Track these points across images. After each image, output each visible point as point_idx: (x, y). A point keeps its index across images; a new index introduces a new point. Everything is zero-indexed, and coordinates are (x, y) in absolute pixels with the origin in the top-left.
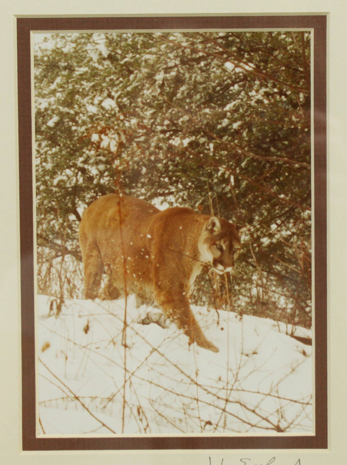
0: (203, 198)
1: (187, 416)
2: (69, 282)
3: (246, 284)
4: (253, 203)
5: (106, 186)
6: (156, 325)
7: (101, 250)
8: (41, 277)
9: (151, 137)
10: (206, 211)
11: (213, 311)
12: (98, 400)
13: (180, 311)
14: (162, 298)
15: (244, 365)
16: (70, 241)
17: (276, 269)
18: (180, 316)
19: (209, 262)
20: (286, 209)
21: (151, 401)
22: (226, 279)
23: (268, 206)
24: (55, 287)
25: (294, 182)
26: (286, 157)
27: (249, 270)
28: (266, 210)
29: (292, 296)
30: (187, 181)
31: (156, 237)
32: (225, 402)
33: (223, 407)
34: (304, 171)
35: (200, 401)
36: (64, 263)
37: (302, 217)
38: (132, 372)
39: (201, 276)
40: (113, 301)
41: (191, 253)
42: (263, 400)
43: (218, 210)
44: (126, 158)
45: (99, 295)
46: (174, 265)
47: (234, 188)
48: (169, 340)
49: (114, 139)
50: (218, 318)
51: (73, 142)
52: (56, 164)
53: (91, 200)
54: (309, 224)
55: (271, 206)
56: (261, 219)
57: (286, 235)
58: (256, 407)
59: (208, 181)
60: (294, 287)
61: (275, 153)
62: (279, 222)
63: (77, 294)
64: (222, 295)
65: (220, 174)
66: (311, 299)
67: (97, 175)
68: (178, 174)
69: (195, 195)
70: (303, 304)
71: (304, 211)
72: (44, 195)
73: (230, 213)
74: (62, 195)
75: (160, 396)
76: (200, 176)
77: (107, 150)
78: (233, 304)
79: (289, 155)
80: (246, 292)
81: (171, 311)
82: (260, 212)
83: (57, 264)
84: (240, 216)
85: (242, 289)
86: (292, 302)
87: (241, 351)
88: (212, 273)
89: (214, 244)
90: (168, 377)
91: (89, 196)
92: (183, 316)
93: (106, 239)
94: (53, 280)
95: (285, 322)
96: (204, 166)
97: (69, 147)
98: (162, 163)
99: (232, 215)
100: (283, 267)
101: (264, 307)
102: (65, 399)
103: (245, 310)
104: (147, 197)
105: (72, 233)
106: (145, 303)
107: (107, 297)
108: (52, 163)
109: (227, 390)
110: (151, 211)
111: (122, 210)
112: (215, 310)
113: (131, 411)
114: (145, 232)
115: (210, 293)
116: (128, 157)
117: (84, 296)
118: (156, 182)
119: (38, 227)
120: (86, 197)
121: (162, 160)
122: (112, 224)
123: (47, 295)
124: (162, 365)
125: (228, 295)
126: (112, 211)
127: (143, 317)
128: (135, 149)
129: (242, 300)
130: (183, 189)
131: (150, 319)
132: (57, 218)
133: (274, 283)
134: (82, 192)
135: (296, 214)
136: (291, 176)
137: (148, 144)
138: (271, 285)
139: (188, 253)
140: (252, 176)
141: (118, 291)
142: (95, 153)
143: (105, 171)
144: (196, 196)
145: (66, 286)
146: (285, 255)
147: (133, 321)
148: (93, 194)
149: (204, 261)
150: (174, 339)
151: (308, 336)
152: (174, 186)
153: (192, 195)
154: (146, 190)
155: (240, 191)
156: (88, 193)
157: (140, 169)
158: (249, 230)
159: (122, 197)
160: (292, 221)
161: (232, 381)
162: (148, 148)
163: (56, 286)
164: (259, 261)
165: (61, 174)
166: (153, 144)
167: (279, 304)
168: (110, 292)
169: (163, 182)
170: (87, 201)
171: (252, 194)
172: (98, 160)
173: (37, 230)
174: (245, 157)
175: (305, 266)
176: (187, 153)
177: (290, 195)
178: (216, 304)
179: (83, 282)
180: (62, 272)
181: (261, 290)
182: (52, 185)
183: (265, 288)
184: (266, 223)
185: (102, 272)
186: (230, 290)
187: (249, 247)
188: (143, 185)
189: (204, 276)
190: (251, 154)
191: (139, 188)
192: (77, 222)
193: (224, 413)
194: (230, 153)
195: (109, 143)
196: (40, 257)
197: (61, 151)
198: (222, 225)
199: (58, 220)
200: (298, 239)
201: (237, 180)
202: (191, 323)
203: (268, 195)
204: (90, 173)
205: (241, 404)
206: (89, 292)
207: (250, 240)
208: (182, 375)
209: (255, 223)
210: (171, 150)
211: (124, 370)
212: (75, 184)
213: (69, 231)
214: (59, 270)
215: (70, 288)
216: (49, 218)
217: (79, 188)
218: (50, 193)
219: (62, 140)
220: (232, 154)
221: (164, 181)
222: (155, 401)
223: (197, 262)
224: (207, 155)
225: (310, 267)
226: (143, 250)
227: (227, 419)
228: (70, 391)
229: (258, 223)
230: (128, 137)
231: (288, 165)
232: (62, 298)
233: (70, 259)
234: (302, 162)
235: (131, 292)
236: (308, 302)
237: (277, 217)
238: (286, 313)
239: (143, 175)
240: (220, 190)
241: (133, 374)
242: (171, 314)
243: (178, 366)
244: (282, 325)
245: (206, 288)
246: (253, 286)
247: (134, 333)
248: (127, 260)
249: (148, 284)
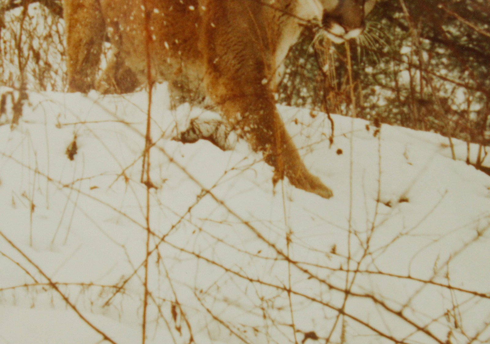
1: (269, 322)
2: (37, 56)
3: (387, 62)
6: (208, 144)
11: (322, 116)
12: (95, 290)
13: (256, 117)
14: (222, 90)
15: (382, 223)
17: (449, 32)
18: (256, 126)
19: (315, 19)
21: (198, 293)
22: (349, 53)
24: (10, 68)
27: (394, 35)
29: (480, 87)
32: (343, 295)
33: (340, 306)
35: (295, 293)
36: (27, 18)
38: (161, 236)
39: (299, 48)
40: (124, 95)
42: (417, 292)
45: (96, 83)
46: (245, 25)
48: (235, 172)
50: (331, 130)
58: (405, 306)
60: (484, 69)
63: (53, 82)
64: (340, 84)
75: (215, 283)
78: (362, 103)
80: (388, 79)
81: (239, 116)
83: (13, 21)
85: (381, 73)
86: (480, 99)
87: (376, 198)
88: (321, 42)
90: (233, 247)
92: (261, 127)
94: (6, 53)
95: (465, 139)
100: (462, 29)
101: (423, 110)
102: (30, 288)
103: (385, 114)
106: (187, 100)
107: (112, 88)
109: (348, 271)
112: (326, 115)
113: (160, 311)
115: (317, 82)
117: (68, 86)
124: (221, 223)
125: (352, 85)
127: (184, 128)
129: (379, 94)
131: (197, 132)
133: (445, 60)
138: (437, 65)
139: (272, 2)
141: (134, 75)
145: (31, 65)
146: (467, 5)
147: (163, 136)
149: (306, 17)
150: (243, 171)
161: (357, 253)
163: (11, 65)
164: (414, 17)
167: (453, 103)
168: (119, 77)
178: (328, 102)
179: (64, 57)
180: (24, 38)
181: (418, 74)
183: (426, 71)
185: (102, 37)
186: (356, 76)
189: (305, 48)
193: (341, 316)
202: (279, 140)
205: (375, 300)
206: (77, 77)
208: (260, 241)
211: (146, 232)
214: (18, 34)
215: (40, 70)
222: (206, 293)
223: (292, 18)
227: (347, 329)
228: (41, 272)
232: (23, 89)
233: (39, 11)
235: (159, 78)
238: (467, 120)
241: (163, 239)
242: (238, 123)
243: (252, 224)
244: (460, 145)
245: (308, 72)
246: (402, 67)
247: (166, 159)
248: (152, 15)
249: (193, 62)
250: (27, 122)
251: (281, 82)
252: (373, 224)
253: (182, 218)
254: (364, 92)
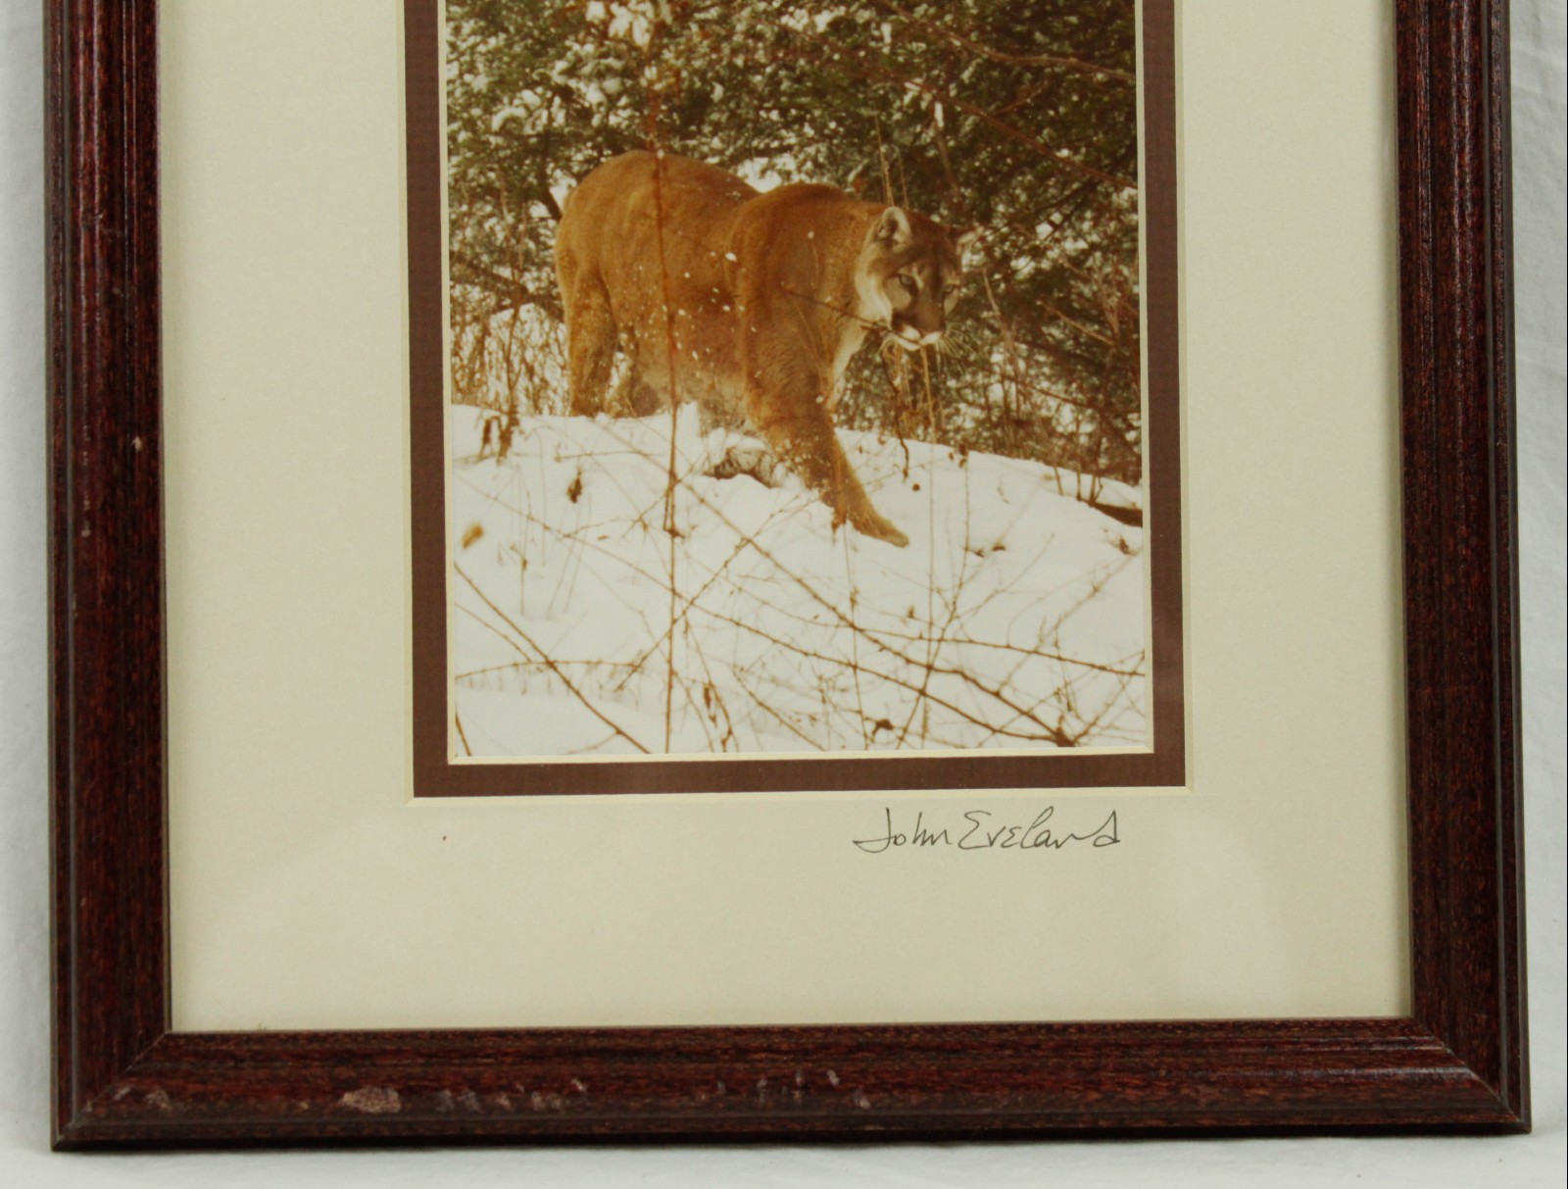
0: (866, 161)
1: (830, 708)
2: (531, 371)
3: (974, 373)
4: (993, 171)
5: (622, 131)
6: (749, 480)
7: (610, 293)
8: (461, 360)
9: (734, 8)
10: (873, 193)
11: (893, 442)
12: (606, 669)
13: (809, 444)
14: (766, 411)
15: (972, 577)
16: (534, 269)
17: (1051, 335)
18: (810, 457)
19: (882, 320)
20: (1075, 186)
21: (737, 671)
22: (926, 363)
23: (1029, 177)
24: (495, 386)
25: (1093, 120)
26: (1074, 55)
27: (982, 339)
28: (1025, 189)
29: (1091, 403)
30: (827, 117)
31: (749, 257)
32: (924, 671)
33: (920, 685)
34: (1119, 89)
35: (863, 670)
36: (518, 324)
37: (1115, 206)
38: (690, 599)
39: (863, 356)
40: (642, 419)
41: (836, 299)
42: (1019, 665)
43: (905, 188)
44: (673, 62)
45: (606, 404)
46: (794, 330)
47: (942, 134)
48: (783, 515)
49: (644, 14)
50: (905, 460)
51: (541, 22)
52: (497, 78)
53: (585, 167)
54: (1133, 223)
55: (1036, 177)
56: (1011, 210)
57: (1075, 250)
58: (1004, 684)
59: (879, 116)
60: (1095, 380)
61: (1046, 45)
62: (1056, 217)
63: (550, 403)
65: (907, 99)
66: (1138, 410)
67: (600, 104)
68: (803, 100)
69: (845, 152)
70: (1119, 423)
71: (1118, 190)
72: (469, 154)
73: (935, 197)
74: (513, 154)
75: (760, 658)
76: (857, 106)
77: (626, 42)
78: (943, 425)
79: (1081, 51)
80: (976, 395)
81: (788, 444)
82: (1008, 193)
83: (500, 328)
84: (960, 205)
85: (966, 387)
86: (1092, 418)
87: (964, 544)
89: (895, 274)
90: (781, 610)
91: (580, 157)
92: (816, 457)
93: (624, 265)
94: (491, 367)
95: (1075, 469)
96: (869, 81)
97: (530, 35)
98: (763, 74)
99: (939, 202)
100: (1067, 331)
101: (1021, 433)
102: (521, 668)
103: (974, 439)
104: (726, 159)
105: (538, 250)
106: (722, 424)
107: (626, 410)
108: (488, 76)
109: (930, 640)
110: (735, 193)
111: (664, 191)
112: (899, 441)
113: (688, 695)
114: (722, 247)
115: (886, 399)
116: (677, 58)
117: (569, 408)
118: (747, 120)
119: (452, 235)
120: (574, 158)
121: (764, 66)
122: (638, 227)
123: (476, 405)
124: (766, 580)
125: (930, 403)
126: (638, 194)
127: (717, 460)
128: (696, 39)
129: (965, 414)
130: (817, 137)
131: (735, 465)
132: (501, 212)
133: (1046, 370)
134: (562, 148)
135: (1101, 198)
136: (1086, 104)
137: (728, 27)
138: (1037, 376)
139: (829, 299)
140: (989, 104)
141: (655, 393)
142: (597, 48)
143: (619, 96)
144: (848, 155)
145: (523, 382)
146: (1072, 301)
147: (691, 470)
148: (590, 152)
149: (871, 318)
150: (794, 513)
151: (1134, 504)
152: (794, 131)
153: (840, 152)
154: (722, 141)
155: (958, 143)
156: (579, 150)
157: (708, 88)
158: (982, 239)
159: (664, 160)
160: (1089, 214)
161: (941, 616)
162: (728, 37)
163: (497, 382)
164: (1006, 317)
165: (511, 103)
166: (740, 27)
167: (1059, 423)
168: (635, 395)
169: (765, 120)
170: (576, 169)
171: (989, 149)
172: (602, 67)
173: (451, 243)
174: (971, 56)
175: (1124, 326)
176: (826, 48)
177: (1083, 150)
178: (901, 425)
180: (514, 348)
181: (1013, 388)
182: (488, 130)
183: (1023, 383)
184: (1025, 221)
185: (613, 346)
186: (935, 391)
187: (983, 281)
188: (717, 128)
189: (870, 356)
190: (986, 49)
191: (706, 136)
192: (552, 223)
193: (922, 699)
194: (933, 48)
195: (631, 24)
196: (459, 309)
197: (510, 44)
198: (913, 228)
199: (502, 218)
200: (1105, 259)
201: (949, 115)
202: (839, 474)
203: (1029, 152)
204: (584, 99)
205: (966, 678)
206: (581, 397)
207: (985, 264)
208: (816, 603)
209: (997, 222)
210: (785, 42)
211: (669, 594)
212: (545, 126)
213: (532, 245)
214: (507, 343)
215: (534, 388)
216: (480, 213)
217: (557, 138)
218: (484, 151)
219: (514, 16)
220: (937, 49)
221: (768, 119)
222: (748, 671)
223: (853, 320)
224: (875, 54)
225: (1137, 330)
226: (716, 290)
227: (931, 715)
228: (535, 647)
229: (1005, 221)
230: (678, 9)
231: (1077, 76)
232: (512, 412)
233: (533, 315)
234: (1113, 67)
235: (687, 397)
236: (1132, 417)
237: (1053, 206)
238: (1077, 445)
239: (716, 105)
240: (907, 140)
241: (692, 603)
243: (807, 582)
244: (1068, 477)
245: (876, 386)
246: (994, 379)
247: (695, 500)
248: (677, 317)
249: (730, 377)
250: (517, 454)
251: (841, 400)
252: (961, 579)
253: (717, 575)
254: (946, 412)
